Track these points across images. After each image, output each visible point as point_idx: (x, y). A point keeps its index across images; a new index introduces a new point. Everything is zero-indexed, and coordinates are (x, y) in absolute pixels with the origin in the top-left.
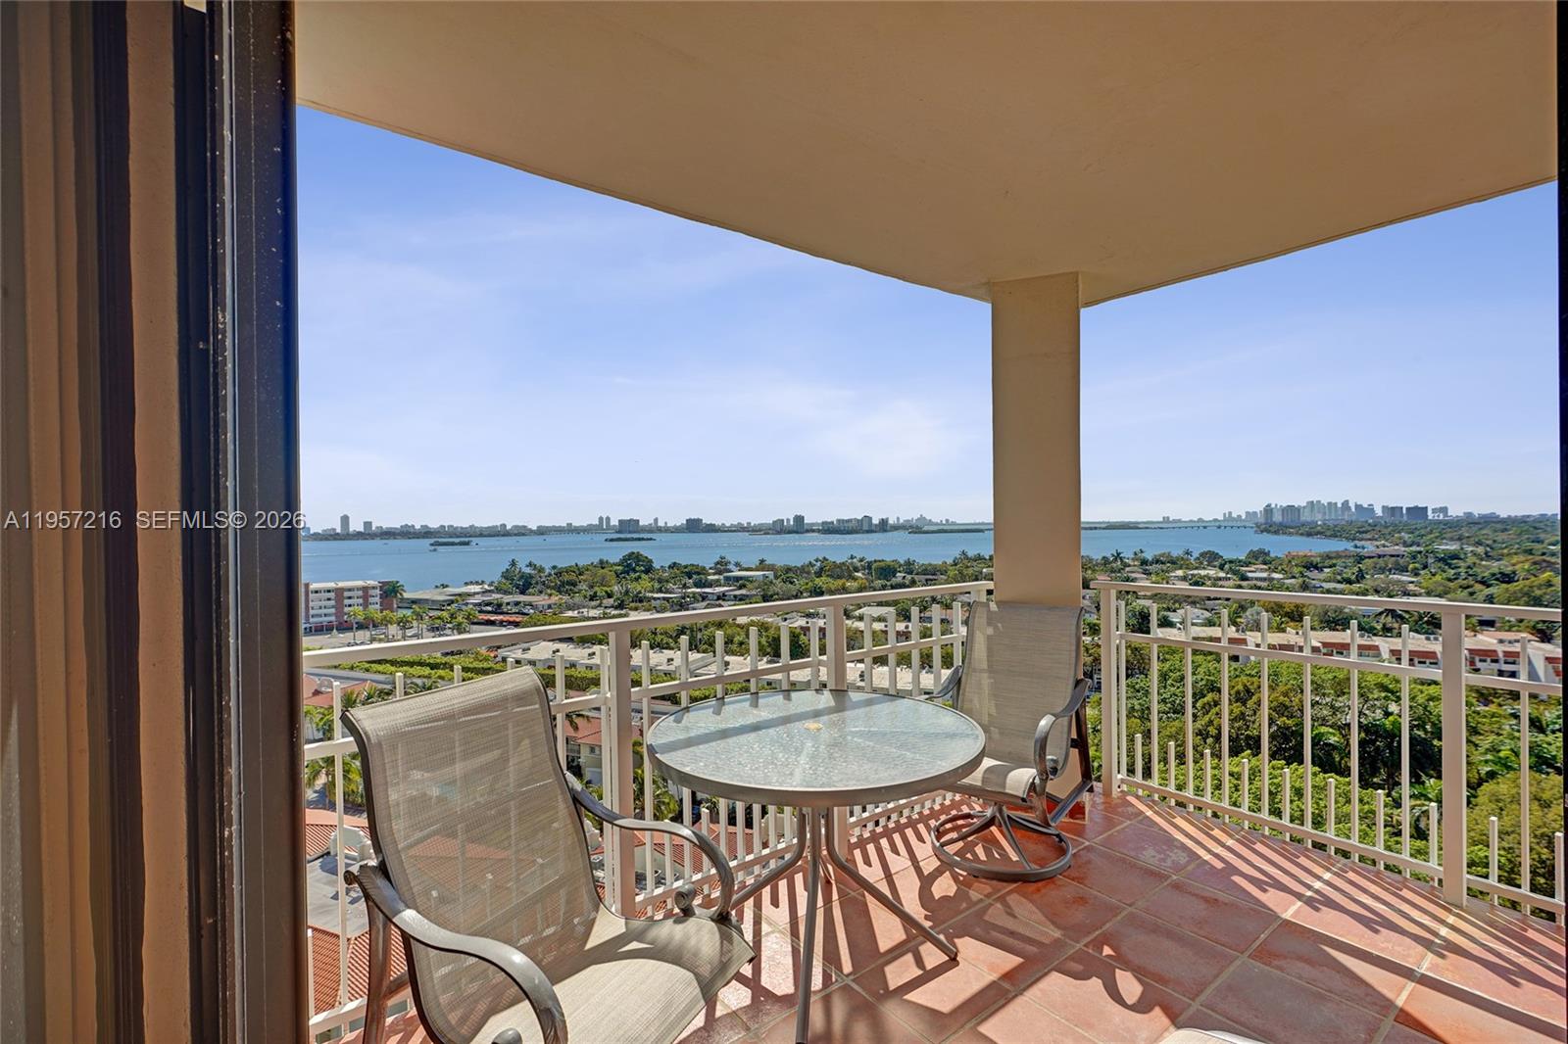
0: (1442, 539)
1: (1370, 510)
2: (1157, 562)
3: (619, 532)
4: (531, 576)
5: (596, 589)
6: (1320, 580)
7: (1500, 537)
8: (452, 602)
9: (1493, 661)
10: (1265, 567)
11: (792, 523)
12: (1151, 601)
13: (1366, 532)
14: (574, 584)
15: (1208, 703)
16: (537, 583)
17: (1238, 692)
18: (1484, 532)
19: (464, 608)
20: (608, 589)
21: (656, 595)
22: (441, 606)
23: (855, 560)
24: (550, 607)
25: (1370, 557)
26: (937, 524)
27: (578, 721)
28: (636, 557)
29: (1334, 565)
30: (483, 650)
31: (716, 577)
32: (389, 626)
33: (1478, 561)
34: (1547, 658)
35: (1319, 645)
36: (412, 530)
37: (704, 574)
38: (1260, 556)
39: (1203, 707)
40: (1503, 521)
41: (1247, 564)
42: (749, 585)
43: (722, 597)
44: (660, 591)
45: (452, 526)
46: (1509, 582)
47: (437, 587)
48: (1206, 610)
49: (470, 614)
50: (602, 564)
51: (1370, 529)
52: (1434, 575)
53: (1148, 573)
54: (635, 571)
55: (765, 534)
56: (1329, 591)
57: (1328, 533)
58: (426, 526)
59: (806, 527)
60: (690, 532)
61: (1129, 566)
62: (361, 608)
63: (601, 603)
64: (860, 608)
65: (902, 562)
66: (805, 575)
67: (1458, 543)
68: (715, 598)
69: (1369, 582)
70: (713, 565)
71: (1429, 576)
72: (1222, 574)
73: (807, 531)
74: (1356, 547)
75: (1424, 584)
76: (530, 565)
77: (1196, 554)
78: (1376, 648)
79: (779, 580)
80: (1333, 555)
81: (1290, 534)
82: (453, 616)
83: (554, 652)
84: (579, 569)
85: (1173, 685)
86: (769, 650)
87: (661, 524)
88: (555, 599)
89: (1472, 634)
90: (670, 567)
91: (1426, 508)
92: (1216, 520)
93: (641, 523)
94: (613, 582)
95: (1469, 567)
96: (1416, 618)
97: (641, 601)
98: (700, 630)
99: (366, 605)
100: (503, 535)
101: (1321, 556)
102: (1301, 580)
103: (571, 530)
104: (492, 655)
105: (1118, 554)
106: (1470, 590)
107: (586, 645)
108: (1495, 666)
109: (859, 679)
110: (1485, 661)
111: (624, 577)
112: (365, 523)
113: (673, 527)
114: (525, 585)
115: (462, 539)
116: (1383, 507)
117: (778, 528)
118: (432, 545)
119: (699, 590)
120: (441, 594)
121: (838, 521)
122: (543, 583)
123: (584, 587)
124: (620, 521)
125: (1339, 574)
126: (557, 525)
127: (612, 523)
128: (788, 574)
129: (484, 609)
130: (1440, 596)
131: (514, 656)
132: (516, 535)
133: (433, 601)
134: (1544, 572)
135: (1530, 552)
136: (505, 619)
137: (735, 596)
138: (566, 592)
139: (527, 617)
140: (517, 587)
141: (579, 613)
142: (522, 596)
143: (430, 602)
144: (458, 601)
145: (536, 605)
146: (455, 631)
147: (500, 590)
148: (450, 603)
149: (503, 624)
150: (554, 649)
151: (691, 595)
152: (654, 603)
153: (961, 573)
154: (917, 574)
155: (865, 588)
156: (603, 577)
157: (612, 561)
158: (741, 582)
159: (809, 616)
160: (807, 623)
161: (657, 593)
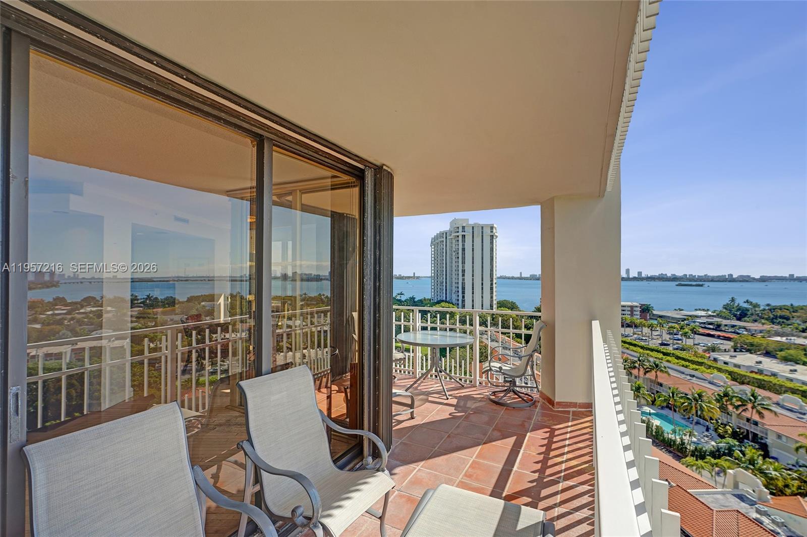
4: (747, 310)
8: (685, 320)
14: (788, 319)
16: (752, 314)
19: (692, 324)
22: (677, 321)
24: (761, 332)
27: (765, 412)
30: (700, 350)
32: (644, 328)
36: (665, 277)
45: (692, 275)
47: (675, 310)
49: (694, 328)
58: (675, 275)
62: (629, 316)
76: (747, 302)
82: (682, 328)
83: (757, 362)
84: (793, 308)
88: (767, 327)
99: (632, 315)
100: (730, 281)
103: (793, 279)
104: (707, 355)
107: (789, 363)
112: (638, 272)
114: (742, 315)
115: (698, 283)
118: (677, 285)
120: (678, 314)
122: (758, 315)
123: (798, 322)
126: (779, 275)
129: (707, 326)
131: (722, 358)
132: (740, 281)
133: (672, 318)
136: (722, 335)
138: (779, 323)
139: (739, 335)
140: (735, 315)
141: (787, 339)
142: (738, 321)
143: (670, 318)
144: (688, 319)
145: (750, 329)
146: (683, 336)
147: (721, 316)
148: (684, 320)
149: (719, 337)
150: (757, 361)
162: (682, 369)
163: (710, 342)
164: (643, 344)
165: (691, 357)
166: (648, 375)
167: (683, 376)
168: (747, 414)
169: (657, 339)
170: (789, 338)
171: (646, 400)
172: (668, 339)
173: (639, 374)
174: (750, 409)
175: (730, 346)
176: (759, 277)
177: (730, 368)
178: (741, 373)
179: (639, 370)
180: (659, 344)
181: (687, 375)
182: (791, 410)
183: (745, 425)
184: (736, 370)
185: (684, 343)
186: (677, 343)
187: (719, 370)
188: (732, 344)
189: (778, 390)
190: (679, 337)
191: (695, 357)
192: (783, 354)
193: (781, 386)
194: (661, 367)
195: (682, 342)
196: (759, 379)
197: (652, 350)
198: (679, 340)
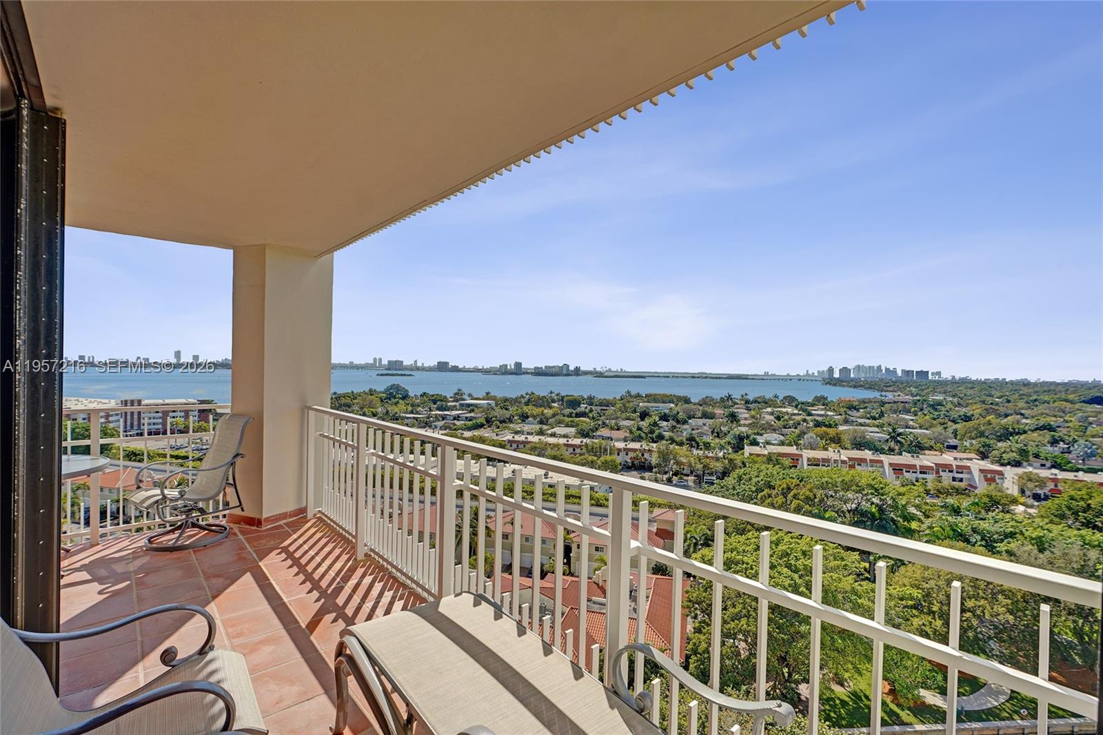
0: (936, 392)
1: (894, 371)
2: (756, 402)
3: (386, 369)
5: (365, 410)
6: (856, 417)
7: (969, 392)
9: (949, 471)
10: (823, 407)
11: (513, 367)
12: (747, 428)
13: (890, 386)
15: (765, 496)
17: (783, 489)
18: (960, 389)
20: (374, 410)
21: (408, 416)
23: (553, 395)
25: (889, 403)
26: (614, 372)
28: (397, 388)
29: (866, 407)
31: (454, 404)
33: (953, 407)
34: (980, 470)
35: (846, 459)
37: (445, 401)
38: (822, 400)
39: (761, 498)
40: (973, 382)
41: (813, 405)
42: (476, 410)
43: (457, 418)
44: (412, 412)
46: (967, 421)
48: (782, 434)
50: (371, 392)
51: (892, 384)
52: (925, 415)
53: (748, 409)
54: (395, 397)
55: (493, 374)
56: (861, 425)
57: (867, 386)
59: (523, 370)
60: (439, 371)
61: (738, 404)
62: (183, 419)
64: (553, 428)
65: (586, 397)
66: (517, 404)
67: (944, 395)
68: (452, 418)
69: (885, 419)
70: (453, 395)
71: (923, 416)
72: (796, 412)
73: (524, 373)
74: (881, 396)
75: (919, 422)
77: (781, 398)
78: (881, 462)
79: (498, 407)
80: (867, 401)
81: (844, 386)
84: (353, 395)
85: (744, 484)
87: (419, 364)
89: (940, 454)
90: (421, 396)
91: (928, 372)
92: (798, 375)
93: (404, 364)
94: (378, 405)
95: (947, 411)
96: (909, 443)
97: (397, 419)
101: (859, 401)
102: (843, 417)
103: (351, 366)
105: (730, 396)
106: (945, 426)
108: (951, 475)
110: (945, 471)
111: (387, 402)
112: (194, 356)
113: (427, 367)
116: (902, 370)
117: (503, 371)
119: (440, 412)
121: (546, 367)
123: (357, 408)
124: (389, 361)
125: (869, 414)
126: (342, 363)
127: (383, 363)
128: (505, 403)
130: (927, 429)
134: (990, 415)
135: (983, 402)
137: (466, 418)
151: (434, 416)
152: (406, 421)
153: (624, 406)
154: (596, 405)
155: (557, 414)
156: (371, 402)
157: (378, 390)
158: (471, 407)
159: (517, 433)
160: (513, 437)
161: (409, 413)
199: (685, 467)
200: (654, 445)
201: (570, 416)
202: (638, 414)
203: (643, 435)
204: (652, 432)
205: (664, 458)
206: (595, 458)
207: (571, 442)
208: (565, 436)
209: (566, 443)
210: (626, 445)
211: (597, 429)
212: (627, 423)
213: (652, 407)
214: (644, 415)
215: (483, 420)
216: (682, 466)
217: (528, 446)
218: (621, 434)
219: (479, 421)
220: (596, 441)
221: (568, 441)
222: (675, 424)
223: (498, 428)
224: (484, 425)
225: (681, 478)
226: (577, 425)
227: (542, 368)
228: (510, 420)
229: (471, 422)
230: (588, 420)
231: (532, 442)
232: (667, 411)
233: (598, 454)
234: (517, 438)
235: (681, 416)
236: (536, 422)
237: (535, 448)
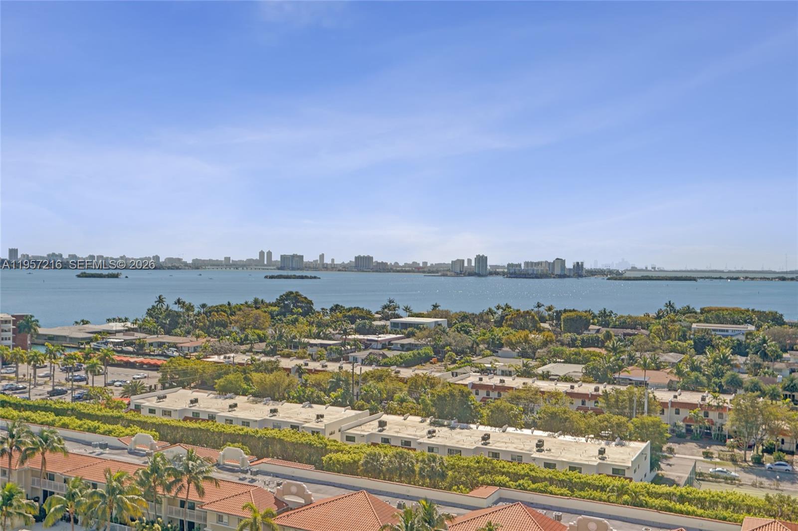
3: (279, 269)
4: (178, 315)
5: (248, 331)
8: (92, 340)
11: (473, 264)
14: (224, 326)
16: (184, 323)
19: (103, 347)
20: (261, 332)
21: (312, 341)
22: (78, 343)
23: (542, 309)
24: (195, 350)
26: (641, 270)
28: (293, 297)
30: (116, 394)
31: (382, 323)
32: (20, 365)
37: (368, 319)
42: (418, 333)
43: (388, 345)
44: (318, 337)
45: (101, 257)
49: (106, 355)
50: (257, 304)
54: (293, 314)
55: (444, 275)
58: (75, 256)
59: (489, 269)
60: (358, 271)
63: (252, 348)
64: (545, 364)
65: (597, 313)
66: (483, 324)
68: (380, 346)
70: (380, 309)
73: (491, 274)
76: (178, 302)
79: (453, 329)
82: (87, 357)
83: (192, 402)
84: (231, 309)
86: (433, 410)
87: (327, 261)
88: (202, 341)
90: (332, 310)
93: (305, 260)
94: (267, 324)
97: (296, 347)
98: (357, 383)
103: (228, 264)
104: (126, 402)
107: (229, 395)
109: (535, 449)
111: (280, 320)
112: (11, 250)
113: (340, 265)
114: (171, 324)
115: (111, 272)
117: (457, 270)
118: (79, 276)
119: (361, 337)
120: (80, 331)
121: (527, 264)
122: (191, 323)
123: (236, 329)
124: (281, 256)
126: (214, 259)
127: (274, 259)
128: (463, 322)
129: (125, 349)
131: (147, 404)
132: (169, 268)
133: (71, 338)
136: (146, 361)
137: (402, 345)
138: (215, 334)
139: (168, 360)
140: (163, 326)
141: (225, 358)
142: (167, 336)
143: (68, 340)
144: (96, 339)
145: (182, 347)
146: (89, 373)
147: (144, 329)
148: (89, 341)
149: (141, 366)
150: (193, 399)
151: (352, 343)
152: (310, 350)
153: (665, 328)
154: (615, 327)
155: (551, 342)
156: (257, 319)
157: (268, 302)
158: (410, 329)
159: (484, 371)
160: (481, 379)
161: (314, 338)
162: (88, 436)
163: (129, 376)
164: (18, 397)
165: (100, 410)
166: (27, 464)
167: (90, 449)
168: (182, 496)
169: (45, 383)
170: (227, 355)
171: (24, 516)
172: (63, 381)
173: (10, 464)
174: (187, 485)
175: (157, 380)
176: (191, 262)
177: (159, 419)
178: (173, 424)
179: (10, 456)
180: (48, 393)
181: (96, 446)
182: (232, 470)
183: (178, 513)
184: (165, 419)
185: (90, 384)
186: (79, 387)
187: (144, 425)
188: (159, 375)
189: (217, 440)
190: (82, 374)
191: (108, 410)
192: (220, 382)
193: (220, 433)
194: (53, 441)
195: (87, 384)
196: (195, 429)
197: (35, 408)
198: (81, 380)
199: (787, 439)
200: (728, 398)
201: (572, 344)
202: (692, 342)
203: (704, 379)
204: (719, 374)
205: (747, 422)
206: (624, 419)
207: (577, 389)
208: (566, 379)
209: (570, 391)
210: (675, 397)
211: (621, 368)
212: (672, 357)
213: (714, 330)
214: (701, 346)
215: (429, 351)
216: (780, 438)
217: (505, 395)
218: (663, 377)
219: (422, 351)
220: (623, 388)
221: (572, 387)
222: (759, 360)
223: (454, 362)
224: (431, 358)
225: (779, 458)
226: (585, 361)
227: (520, 265)
228: (473, 351)
229: (410, 353)
230: (604, 352)
231: (512, 388)
232: (742, 338)
233: (627, 410)
234: (486, 380)
235: (772, 346)
236: (515, 354)
237: (518, 398)
